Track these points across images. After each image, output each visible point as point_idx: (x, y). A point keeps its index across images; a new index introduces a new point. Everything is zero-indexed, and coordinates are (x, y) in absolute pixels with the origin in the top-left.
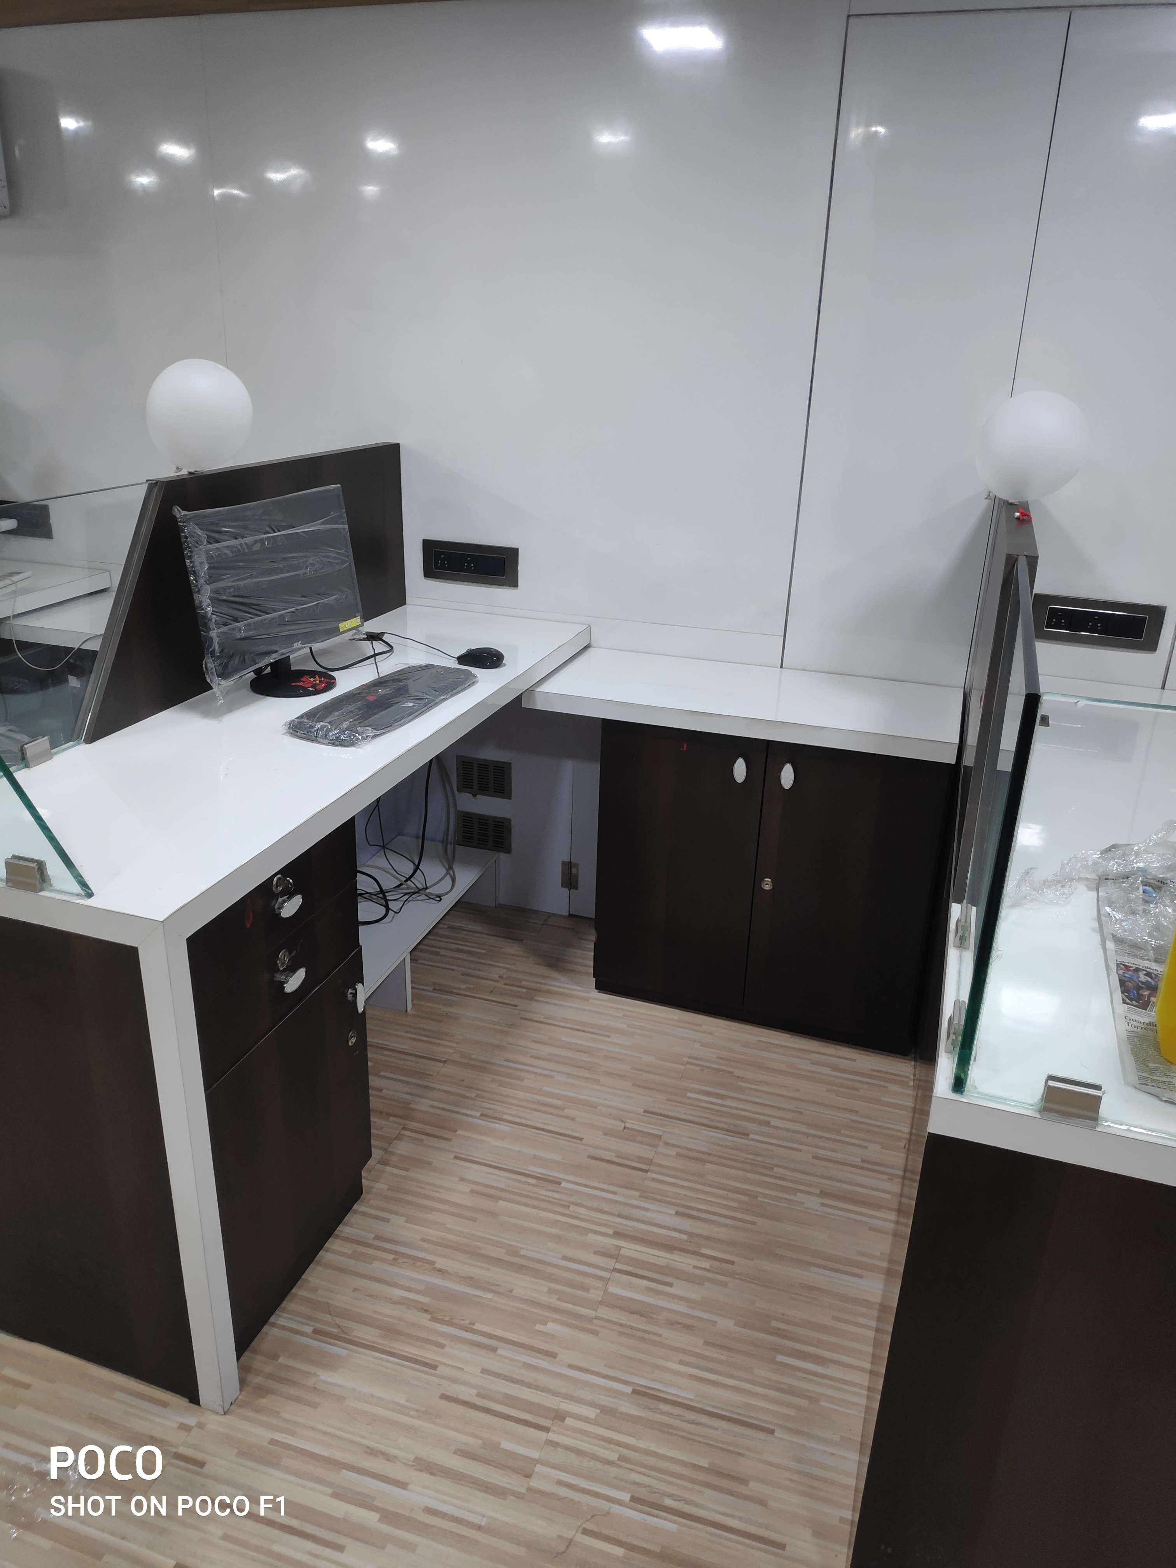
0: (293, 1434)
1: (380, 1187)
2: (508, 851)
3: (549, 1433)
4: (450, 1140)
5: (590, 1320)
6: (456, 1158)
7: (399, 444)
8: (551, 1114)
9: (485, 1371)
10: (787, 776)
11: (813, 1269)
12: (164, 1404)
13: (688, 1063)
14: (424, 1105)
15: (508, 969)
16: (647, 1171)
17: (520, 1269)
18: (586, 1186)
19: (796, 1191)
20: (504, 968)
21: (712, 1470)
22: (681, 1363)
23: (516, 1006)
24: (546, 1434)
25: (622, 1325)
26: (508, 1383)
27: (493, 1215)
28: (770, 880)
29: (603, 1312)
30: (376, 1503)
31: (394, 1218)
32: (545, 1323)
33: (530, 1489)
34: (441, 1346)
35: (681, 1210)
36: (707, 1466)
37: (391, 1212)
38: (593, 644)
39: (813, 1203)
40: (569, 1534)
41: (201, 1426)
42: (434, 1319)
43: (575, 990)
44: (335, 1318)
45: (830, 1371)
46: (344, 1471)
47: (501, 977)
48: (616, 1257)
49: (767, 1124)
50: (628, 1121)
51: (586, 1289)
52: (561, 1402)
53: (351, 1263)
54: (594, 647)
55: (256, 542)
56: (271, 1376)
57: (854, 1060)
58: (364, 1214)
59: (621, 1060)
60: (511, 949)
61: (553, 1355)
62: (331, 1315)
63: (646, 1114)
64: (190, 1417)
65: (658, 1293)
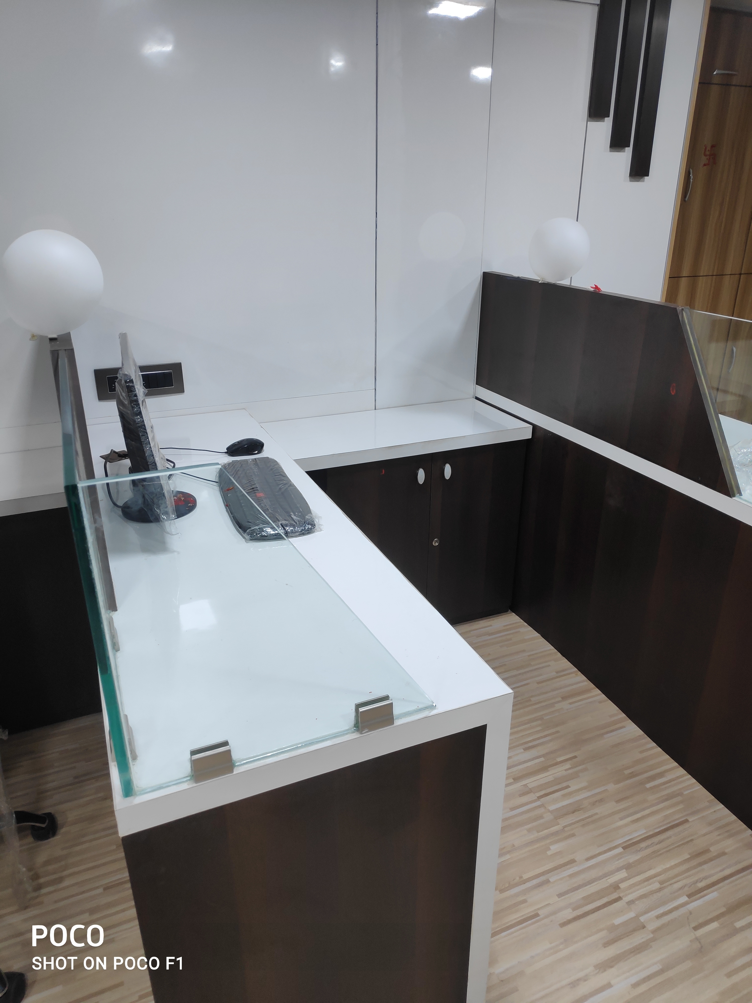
3: (623, 899)
5: (563, 830)
9: (558, 896)
11: (605, 736)
19: (552, 704)
21: (693, 857)
22: (621, 819)
25: (578, 822)
26: (576, 892)
28: (437, 539)
29: (562, 822)
32: (549, 849)
33: (653, 932)
34: (525, 901)
36: (689, 856)
39: (566, 705)
40: (692, 936)
45: (669, 777)
48: (531, 791)
51: (541, 817)
52: (607, 880)
61: (572, 861)
65: (569, 795)
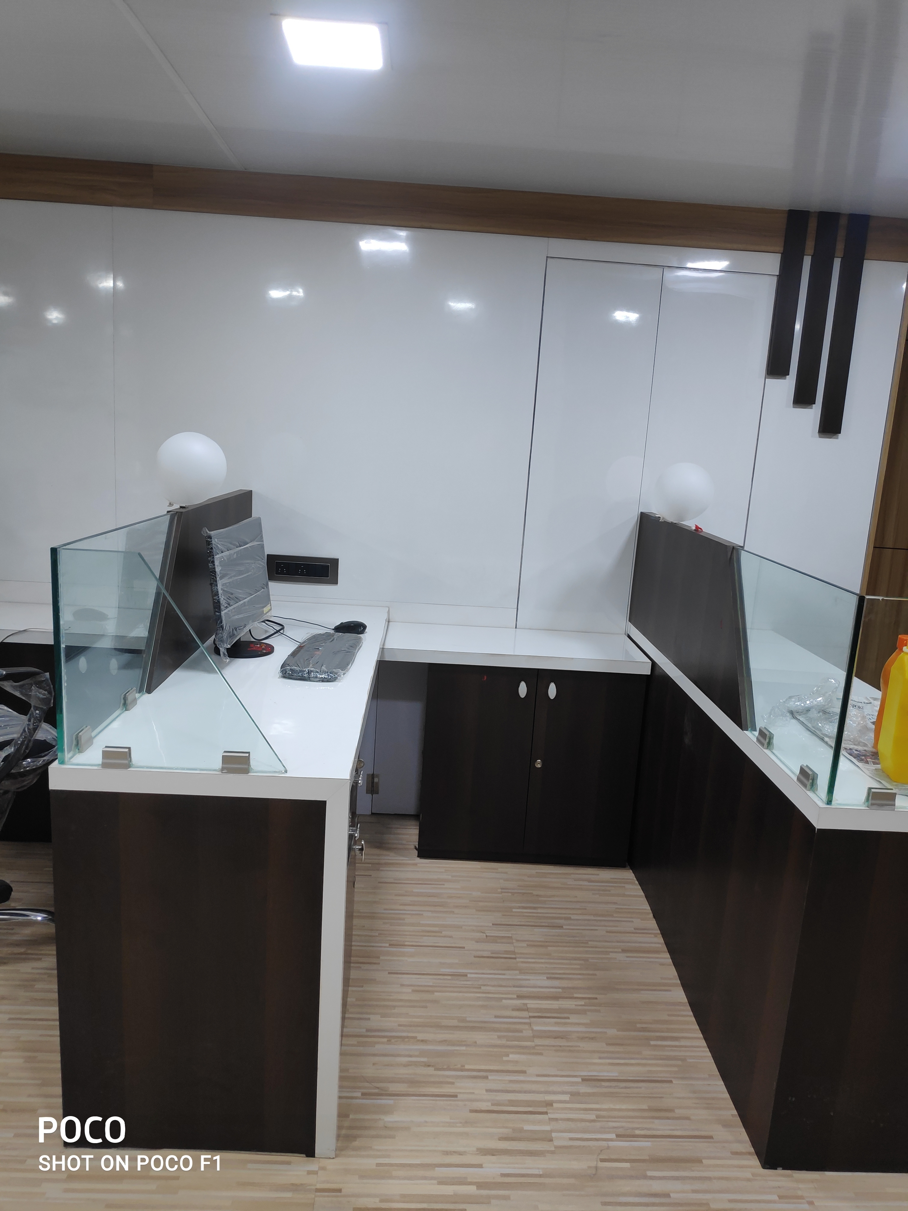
0: (388, 1156)
3: (549, 1115)
4: (379, 964)
5: (533, 1048)
6: (389, 973)
7: (252, 491)
8: (434, 936)
9: (487, 1091)
10: (552, 691)
11: (642, 992)
12: (289, 1163)
13: (502, 892)
17: (473, 1029)
18: (483, 974)
19: (607, 953)
21: (650, 1110)
22: (600, 1058)
24: (547, 1115)
25: (554, 1046)
26: (506, 1094)
27: (436, 1002)
28: (539, 760)
29: (538, 1042)
30: (469, 1180)
31: (372, 1017)
32: (508, 1056)
33: (556, 1147)
34: (453, 1083)
35: (549, 976)
36: (647, 1108)
37: (367, 1013)
38: (391, 620)
39: (621, 957)
40: (593, 1164)
41: (323, 1169)
42: (437, 1069)
43: (405, 860)
44: (373, 1084)
45: (683, 1043)
46: (436, 1168)
48: (527, 1010)
49: (570, 919)
50: (486, 932)
51: (521, 1031)
52: (544, 1096)
53: (361, 1049)
55: (235, 553)
56: (350, 1128)
57: (598, 875)
59: (459, 897)
61: (523, 1072)
62: (368, 1082)
63: (494, 926)
64: (311, 1165)
65: (565, 1024)
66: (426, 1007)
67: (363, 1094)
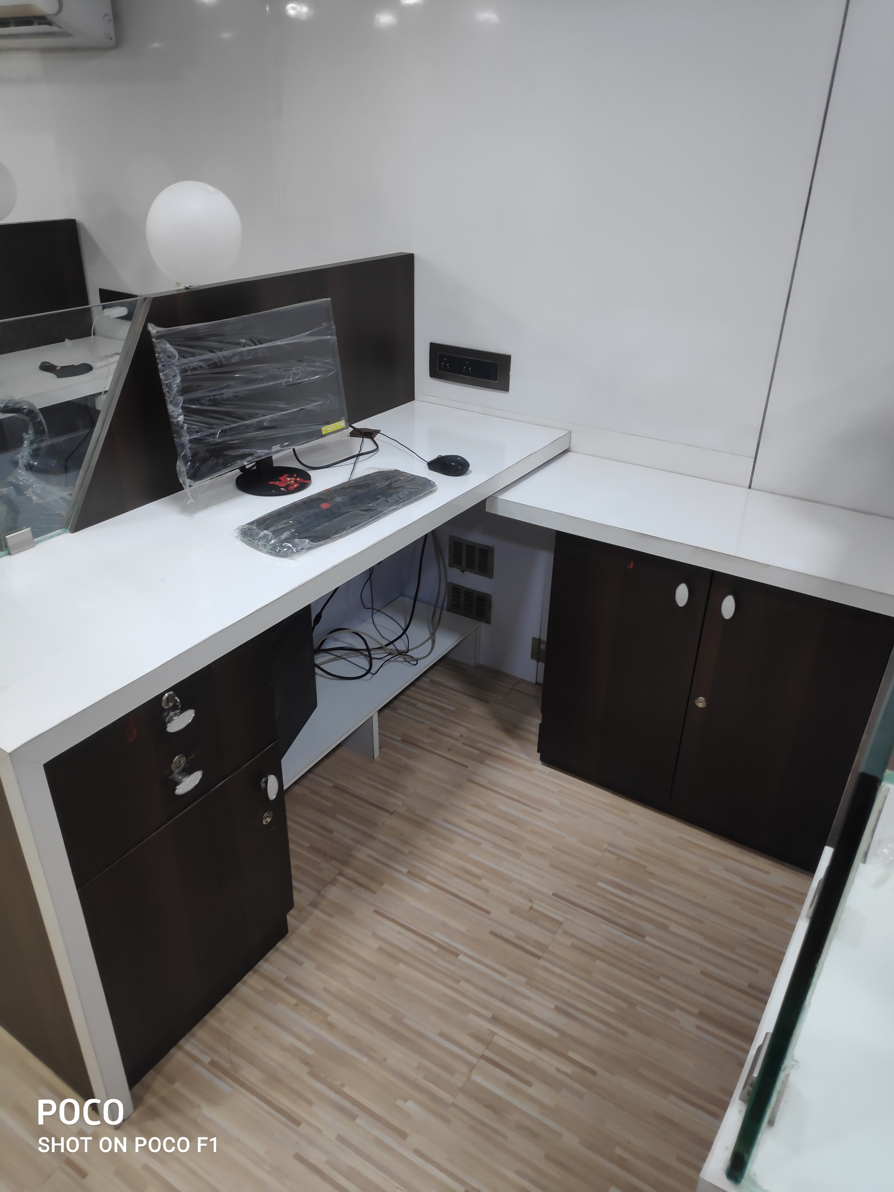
1: (305, 928)
2: (488, 621)
4: (375, 893)
5: (447, 1106)
6: (376, 912)
7: (413, 254)
8: (468, 882)
9: (338, 1137)
10: (728, 607)
11: (671, 1098)
13: (607, 850)
14: (363, 853)
15: (470, 730)
16: (539, 957)
17: (398, 1037)
18: (479, 962)
19: (674, 1007)
20: (466, 727)
22: (518, 1173)
23: (467, 767)
25: (473, 1118)
26: (357, 1157)
27: (391, 976)
28: (704, 699)
29: (461, 1100)
31: (306, 962)
32: (405, 1100)
34: (310, 1103)
35: (560, 1005)
37: (307, 956)
38: (572, 449)
39: (688, 1023)
42: (312, 1074)
43: (522, 758)
44: (231, 1054)
47: (461, 736)
48: (488, 1044)
49: (665, 928)
50: (536, 901)
51: (451, 1071)
52: (398, 1188)
53: (259, 1001)
54: (572, 452)
55: (234, 355)
56: (164, 1100)
58: (284, 954)
59: (544, 836)
60: (477, 709)
61: (403, 1135)
62: (230, 1049)
63: (554, 897)
65: (517, 1091)
66: (373, 978)
67: (213, 1063)
